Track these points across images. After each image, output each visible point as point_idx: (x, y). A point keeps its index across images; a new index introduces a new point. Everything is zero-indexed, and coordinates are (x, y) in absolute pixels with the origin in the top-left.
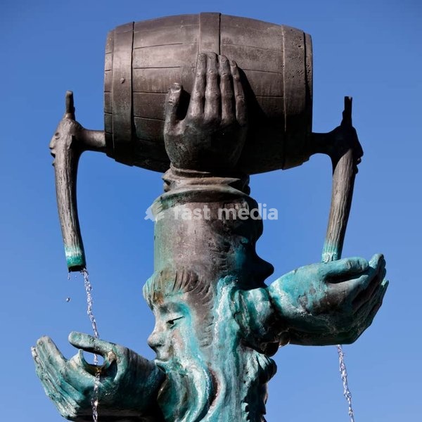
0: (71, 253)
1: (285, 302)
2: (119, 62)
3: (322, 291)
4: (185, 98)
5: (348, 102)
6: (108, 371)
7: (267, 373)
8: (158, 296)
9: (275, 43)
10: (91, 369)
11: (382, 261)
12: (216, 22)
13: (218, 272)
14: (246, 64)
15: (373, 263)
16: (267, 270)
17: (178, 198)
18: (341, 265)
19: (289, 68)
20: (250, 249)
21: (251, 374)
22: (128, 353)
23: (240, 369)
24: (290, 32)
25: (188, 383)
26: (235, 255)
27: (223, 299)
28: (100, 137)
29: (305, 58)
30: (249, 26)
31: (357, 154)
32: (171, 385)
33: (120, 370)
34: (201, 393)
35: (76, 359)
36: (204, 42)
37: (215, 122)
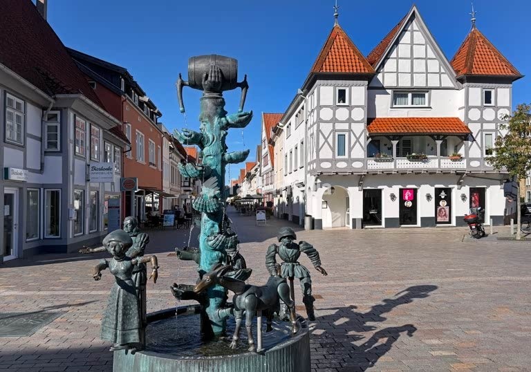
0: (181, 109)
1: (230, 121)
2: (192, 66)
3: (238, 119)
4: (207, 76)
5: (246, 76)
6: (190, 136)
7: (225, 135)
8: (202, 119)
9: (229, 63)
10: (186, 136)
11: (252, 112)
12: (215, 57)
13: (215, 114)
14: (222, 68)
15: (249, 112)
16: (226, 113)
17: (206, 98)
18: (242, 113)
19: (232, 69)
20: (222, 109)
21: (222, 135)
22: (194, 132)
23: (220, 135)
24: (232, 60)
25: (208, 137)
26: (219, 110)
27: (216, 120)
28: (187, 83)
29: (236, 66)
30: (223, 58)
31: (247, 87)
32: (204, 138)
33: (193, 136)
34: (211, 140)
35: (182, 134)
36: (212, 63)
37: (214, 82)
